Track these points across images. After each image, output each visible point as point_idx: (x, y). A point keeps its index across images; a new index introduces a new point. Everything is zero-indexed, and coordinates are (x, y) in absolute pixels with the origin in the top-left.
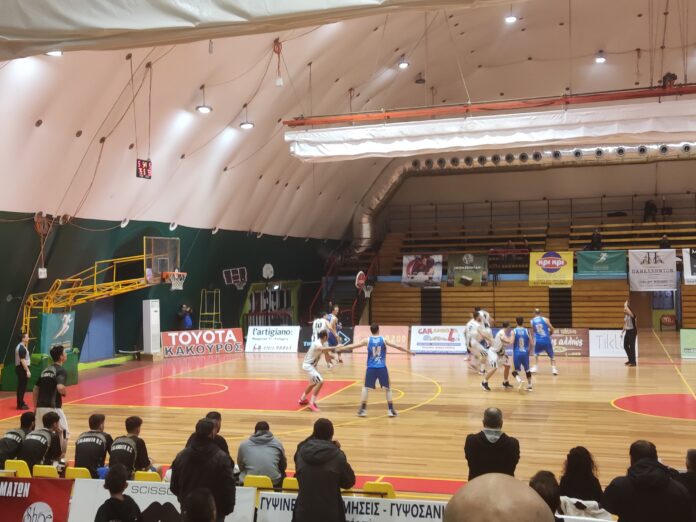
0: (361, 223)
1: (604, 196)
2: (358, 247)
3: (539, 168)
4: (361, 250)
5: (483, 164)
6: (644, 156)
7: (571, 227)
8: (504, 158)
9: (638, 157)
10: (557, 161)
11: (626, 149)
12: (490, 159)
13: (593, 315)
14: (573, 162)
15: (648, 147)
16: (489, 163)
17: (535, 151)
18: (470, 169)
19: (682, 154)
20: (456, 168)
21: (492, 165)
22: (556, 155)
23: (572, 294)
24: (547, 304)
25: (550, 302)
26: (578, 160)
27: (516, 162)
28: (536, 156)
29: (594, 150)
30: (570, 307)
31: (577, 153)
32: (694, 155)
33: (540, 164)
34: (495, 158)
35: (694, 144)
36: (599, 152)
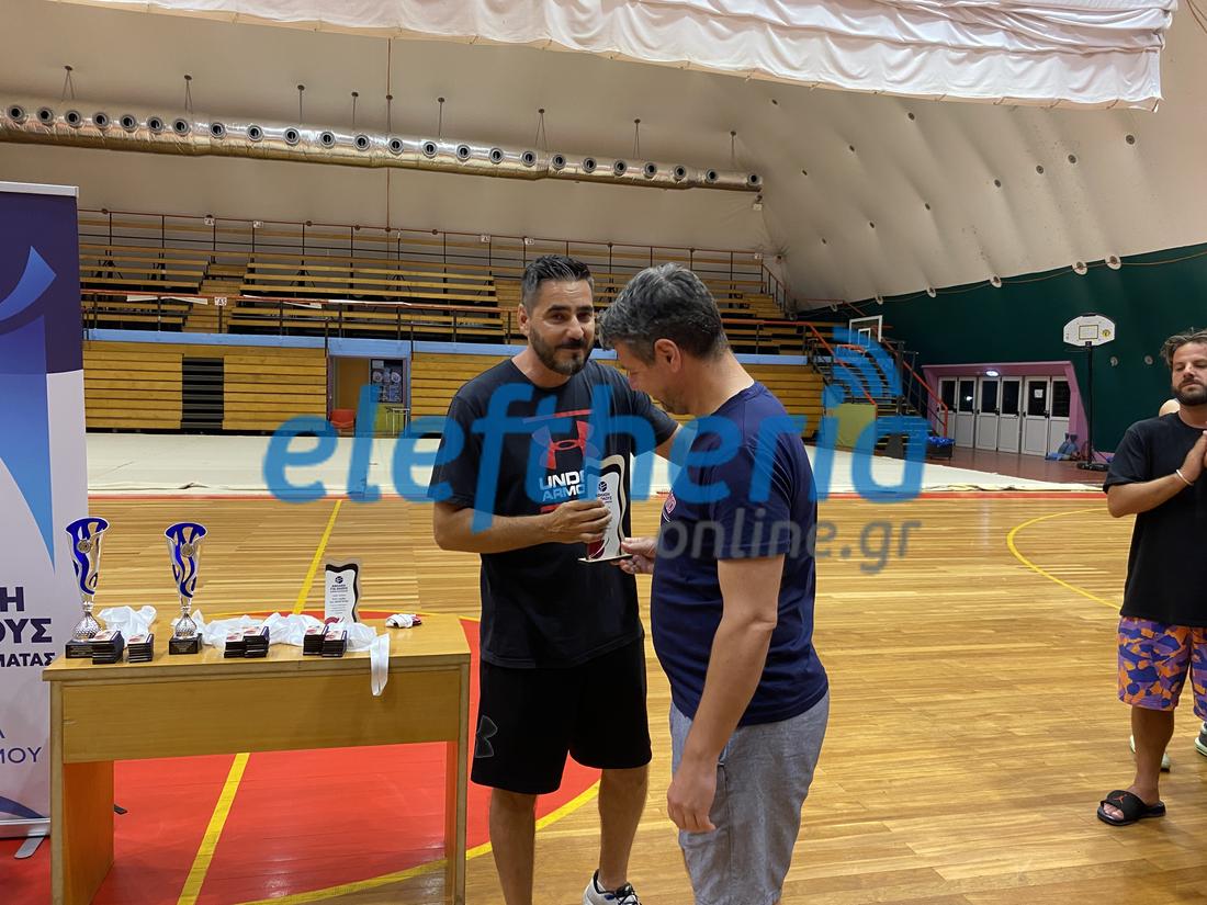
1: (309, 223)
3: (188, 151)
5: (77, 128)
6: (367, 154)
7: (250, 265)
8: (118, 122)
9: (355, 152)
10: (219, 141)
11: (337, 136)
12: (90, 119)
13: (262, 407)
14: (248, 147)
15: (371, 139)
16: (88, 127)
17: (177, 117)
18: (52, 135)
19: (423, 158)
20: (22, 128)
21: (95, 131)
22: (216, 129)
23: (226, 368)
24: (179, 386)
25: (184, 382)
26: (255, 145)
27: (143, 132)
28: (179, 126)
29: (283, 130)
30: (222, 393)
31: (254, 132)
32: (441, 162)
33: (188, 144)
34: (100, 119)
35: (441, 145)
36: (291, 135)
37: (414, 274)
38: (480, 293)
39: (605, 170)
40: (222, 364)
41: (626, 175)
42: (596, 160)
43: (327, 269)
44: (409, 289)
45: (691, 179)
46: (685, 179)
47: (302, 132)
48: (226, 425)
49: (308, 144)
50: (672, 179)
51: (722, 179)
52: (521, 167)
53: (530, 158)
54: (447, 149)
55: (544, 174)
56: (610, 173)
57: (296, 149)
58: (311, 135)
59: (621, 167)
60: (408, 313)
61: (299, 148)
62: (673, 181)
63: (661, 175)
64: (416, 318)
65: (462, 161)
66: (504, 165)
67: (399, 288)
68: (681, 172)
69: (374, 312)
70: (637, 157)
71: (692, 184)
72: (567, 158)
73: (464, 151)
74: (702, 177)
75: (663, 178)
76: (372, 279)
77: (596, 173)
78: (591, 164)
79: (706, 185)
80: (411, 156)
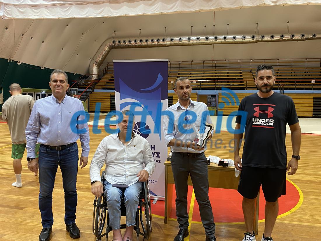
0: (93, 68)
1: (193, 61)
2: (91, 78)
3: (165, 46)
4: (93, 79)
5: (142, 43)
6: (208, 41)
7: (179, 73)
8: (150, 41)
9: (205, 41)
10: (172, 43)
11: (200, 37)
12: (145, 41)
14: (179, 43)
15: (209, 37)
16: (144, 43)
17: (163, 38)
18: (137, 45)
19: (223, 41)
20: (131, 45)
21: (145, 44)
22: (172, 40)
23: (173, 99)
26: (181, 42)
27: (156, 43)
28: (163, 40)
29: (187, 38)
31: (180, 39)
32: (228, 41)
33: (165, 44)
34: (146, 41)
35: (228, 37)
36: (189, 39)
37: (219, 72)
38: (238, 76)
39: (277, 38)
40: (172, 97)
41: (284, 38)
42: (274, 35)
43: (197, 72)
44: (218, 76)
45: (307, 37)
46: (304, 38)
47: (192, 38)
49: (193, 40)
50: (300, 38)
51: (317, 36)
52: (251, 40)
53: (254, 37)
54: (230, 37)
55: (258, 41)
56: (278, 39)
57: (190, 42)
58: (194, 38)
59: (283, 36)
60: (218, 83)
61: (191, 42)
62: (300, 39)
63: (296, 37)
64: (220, 84)
65: (234, 40)
66: (246, 40)
67: (215, 76)
68: (303, 35)
69: (208, 83)
70: (287, 33)
71: (306, 39)
72: (265, 36)
73: (234, 38)
74: (311, 36)
75: (297, 38)
76: (209, 74)
77: (274, 39)
78: (273, 37)
79: (312, 39)
80: (220, 41)
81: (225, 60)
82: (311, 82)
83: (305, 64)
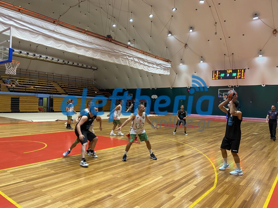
9: (32, 57)
11: (29, 53)
13: (27, 107)
19: (45, 59)
23: (20, 100)
24: (10, 103)
25: (11, 102)
29: (18, 51)
30: (19, 104)
32: (48, 60)
35: (48, 57)
36: (20, 52)
40: (19, 99)
42: (74, 62)
47: (22, 52)
48: (20, 111)
51: (93, 68)
53: (64, 61)
55: (63, 64)
59: (78, 64)
61: (21, 55)
62: (85, 67)
66: (59, 62)
70: (81, 63)
71: (88, 68)
72: (69, 62)
73: (53, 59)
74: (90, 67)
79: (90, 68)
80: (43, 59)
81: (36, 71)
82: (95, 92)
83: (81, 80)
